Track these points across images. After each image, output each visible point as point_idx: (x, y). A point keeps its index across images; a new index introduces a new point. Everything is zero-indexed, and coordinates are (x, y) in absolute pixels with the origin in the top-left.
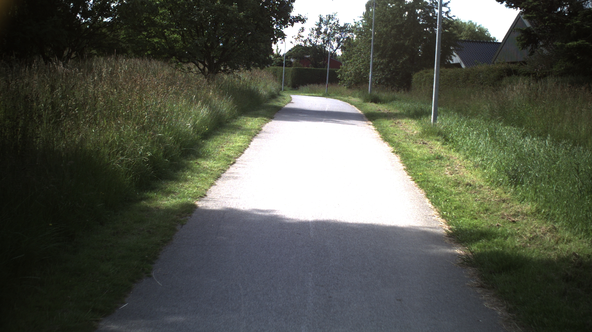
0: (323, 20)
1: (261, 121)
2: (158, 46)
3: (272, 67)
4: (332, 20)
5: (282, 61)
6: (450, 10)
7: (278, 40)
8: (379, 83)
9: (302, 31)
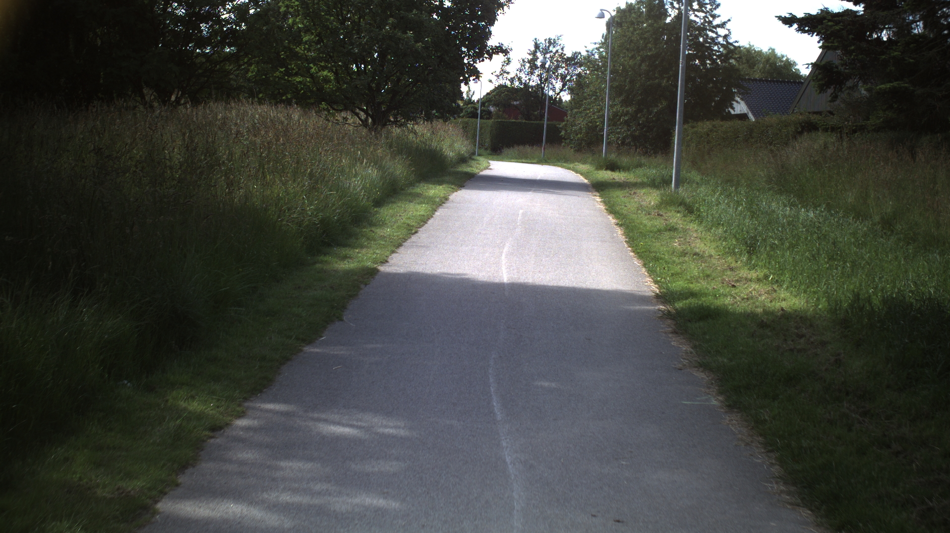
0: (539, 47)
1: (447, 189)
2: (302, 88)
3: (460, 120)
4: (554, 47)
5: (476, 109)
6: (730, 32)
7: (470, 81)
8: (623, 143)
9: (507, 64)
